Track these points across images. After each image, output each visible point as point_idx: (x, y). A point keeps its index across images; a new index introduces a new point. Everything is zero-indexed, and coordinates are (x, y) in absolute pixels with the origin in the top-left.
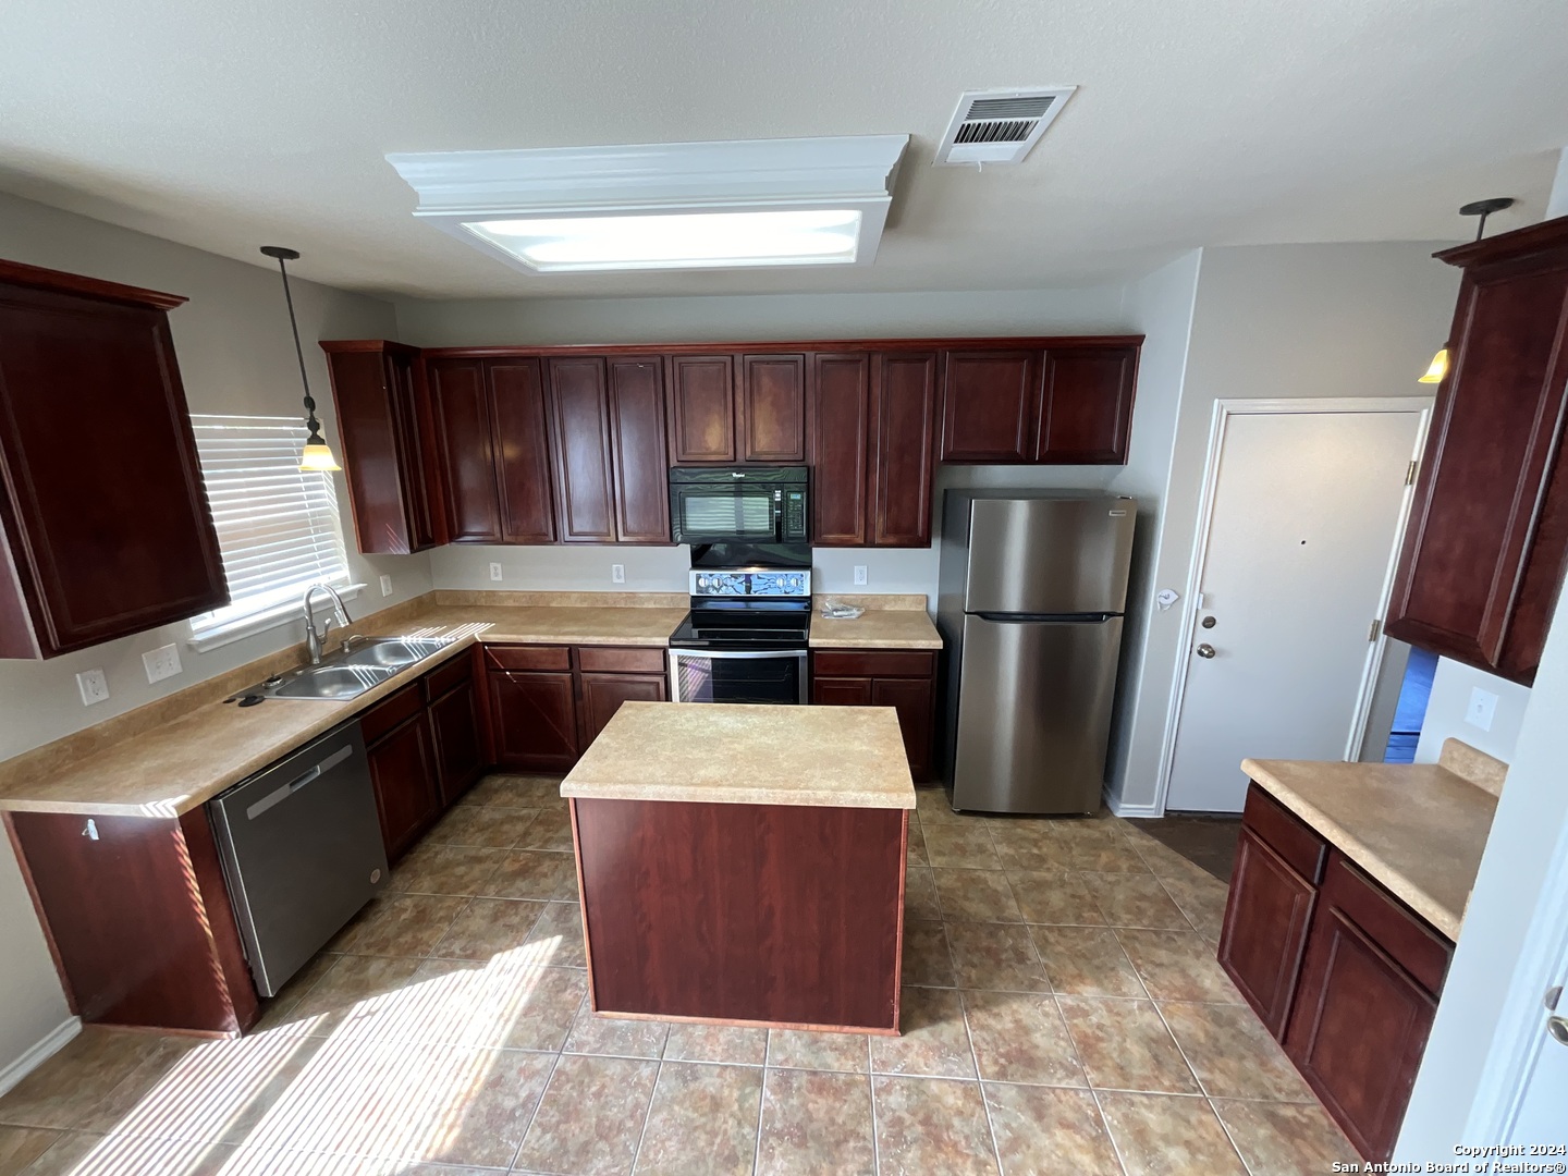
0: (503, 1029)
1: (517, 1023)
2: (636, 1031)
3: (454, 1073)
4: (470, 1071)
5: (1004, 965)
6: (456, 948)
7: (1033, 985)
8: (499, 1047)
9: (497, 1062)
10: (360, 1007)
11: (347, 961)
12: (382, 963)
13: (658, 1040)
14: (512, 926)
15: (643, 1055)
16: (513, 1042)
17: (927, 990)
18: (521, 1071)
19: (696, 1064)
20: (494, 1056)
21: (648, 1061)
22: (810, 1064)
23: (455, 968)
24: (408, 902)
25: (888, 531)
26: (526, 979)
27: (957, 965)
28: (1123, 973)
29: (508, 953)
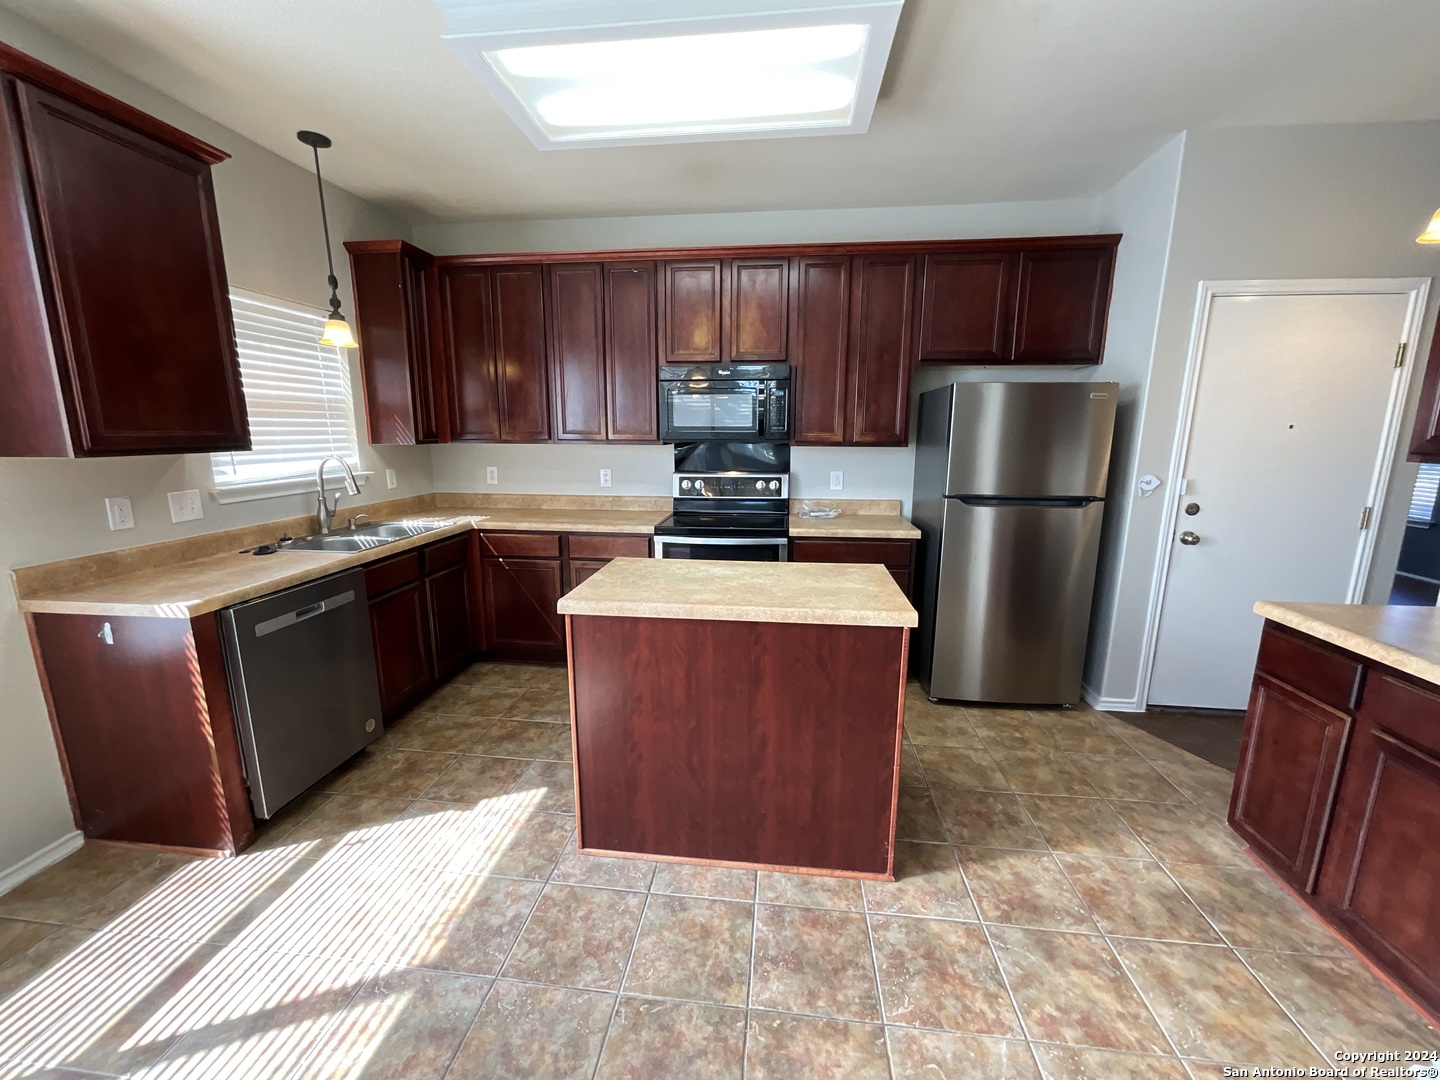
0: (490, 860)
1: (504, 855)
2: (622, 868)
3: (441, 893)
4: (457, 892)
5: (996, 826)
6: (445, 792)
7: (1029, 844)
8: (486, 874)
9: (484, 886)
10: (352, 836)
11: (341, 799)
12: (373, 802)
13: (645, 876)
14: (499, 777)
15: (631, 887)
16: (499, 871)
17: (918, 844)
18: (508, 894)
19: (684, 898)
20: (480, 881)
21: (635, 893)
22: (802, 903)
23: (443, 808)
24: (400, 756)
25: (867, 430)
26: (513, 821)
27: (947, 824)
28: (1123, 837)
29: (494, 799)
